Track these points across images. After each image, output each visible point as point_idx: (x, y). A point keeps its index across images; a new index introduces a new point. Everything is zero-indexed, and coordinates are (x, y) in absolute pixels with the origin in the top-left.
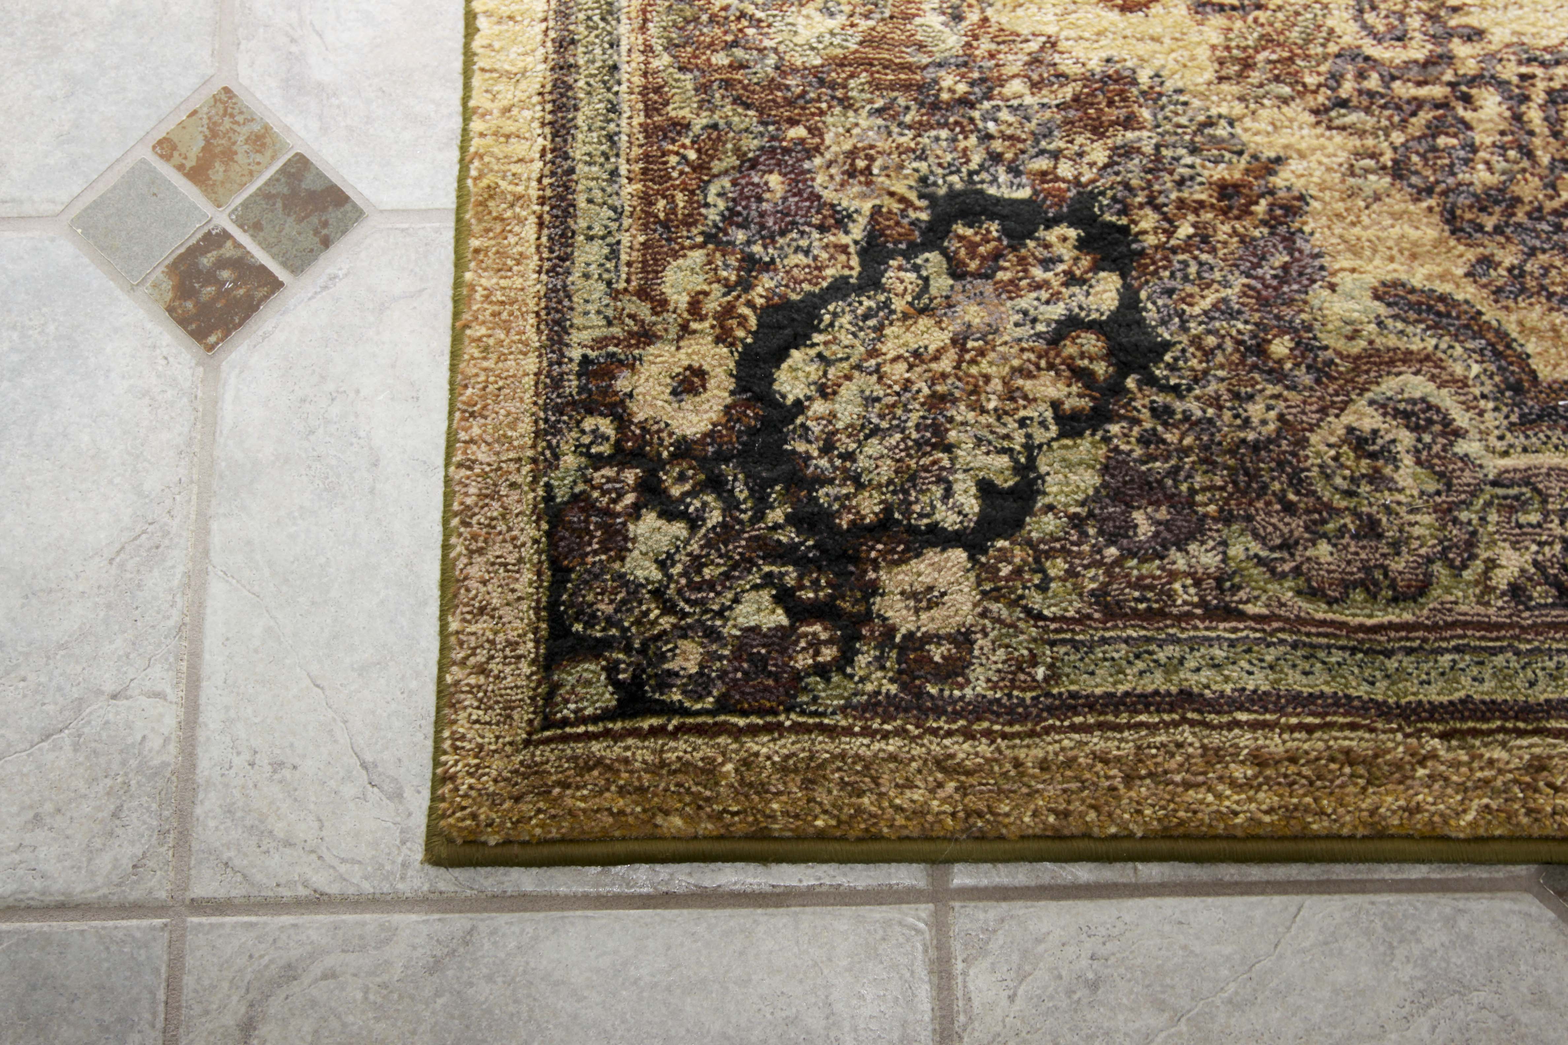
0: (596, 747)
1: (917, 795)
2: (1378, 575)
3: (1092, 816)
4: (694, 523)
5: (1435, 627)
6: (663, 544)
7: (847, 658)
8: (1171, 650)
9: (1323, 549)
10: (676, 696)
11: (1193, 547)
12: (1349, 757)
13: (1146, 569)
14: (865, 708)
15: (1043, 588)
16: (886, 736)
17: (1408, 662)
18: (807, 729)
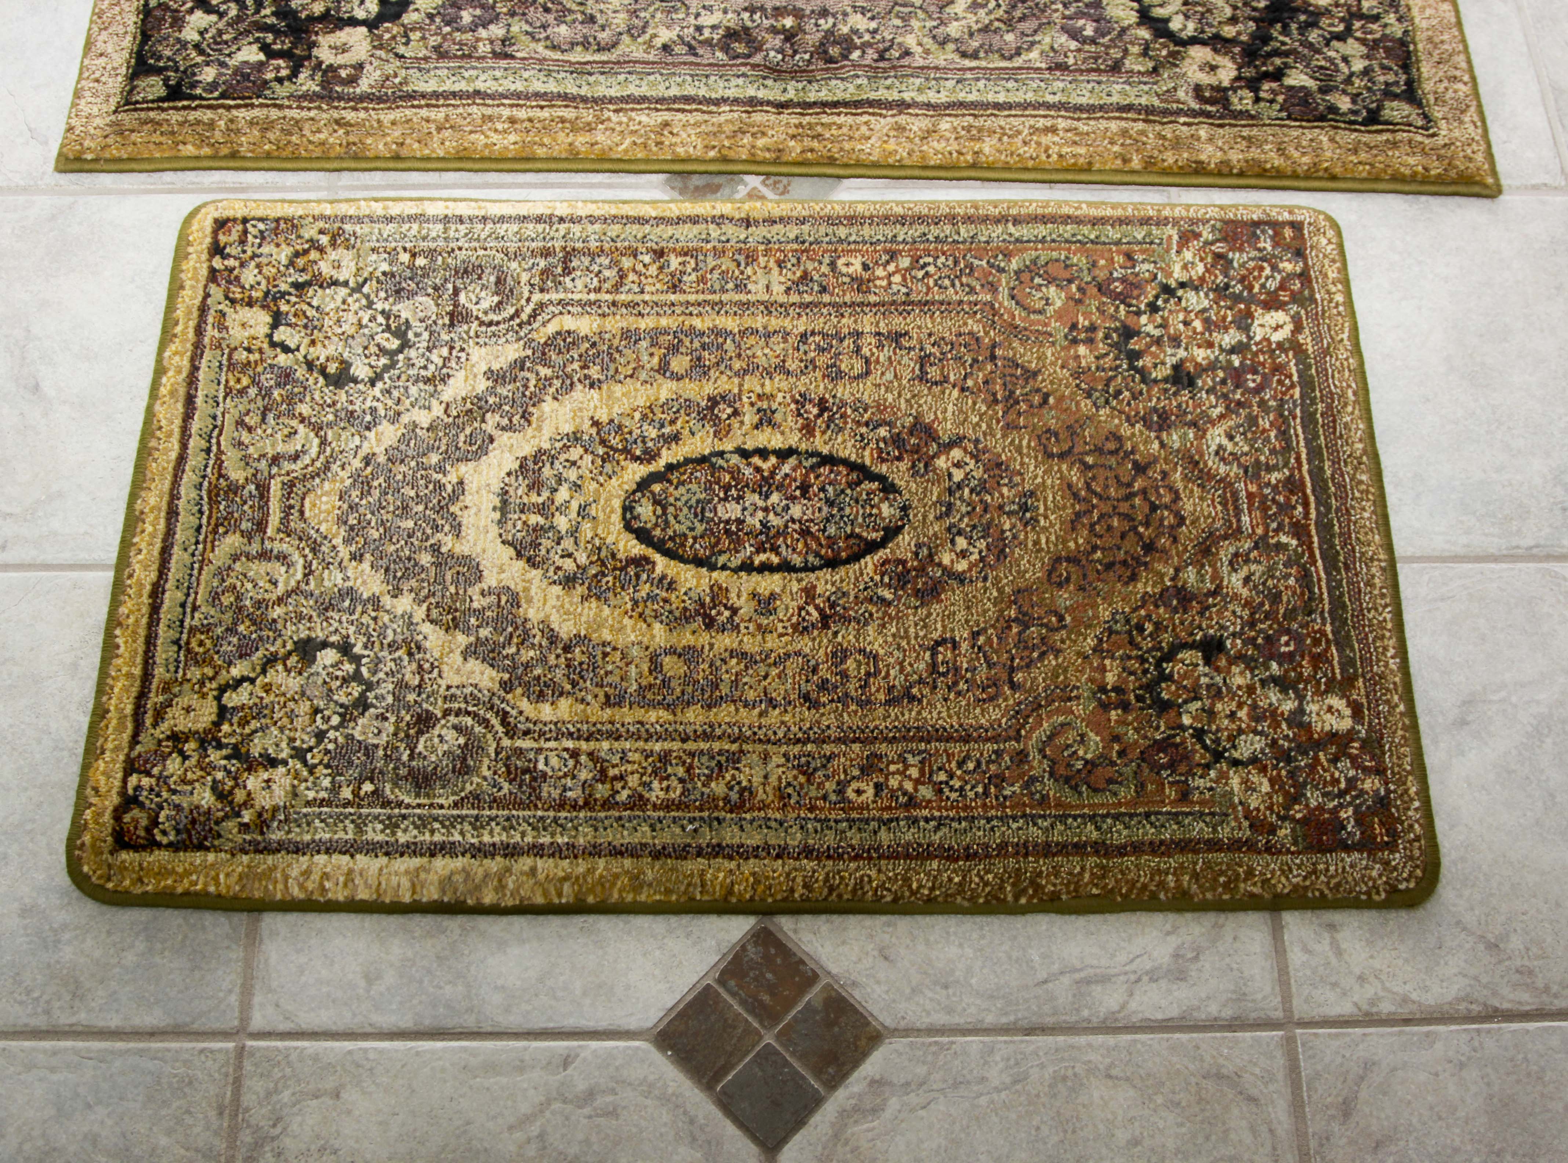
0: (152, 114)
1: (322, 136)
2: (591, 40)
3: (416, 146)
4: (221, 15)
5: (618, 63)
6: (203, 24)
7: (295, 74)
8: (474, 73)
9: (563, 29)
10: (198, 91)
11: (492, 27)
12: (563, 120)
13: (464, 37)
14: (300, 97)
15: (406, 44)
16: (309, 109)
17: (602, 78)
18: (267, 106)
